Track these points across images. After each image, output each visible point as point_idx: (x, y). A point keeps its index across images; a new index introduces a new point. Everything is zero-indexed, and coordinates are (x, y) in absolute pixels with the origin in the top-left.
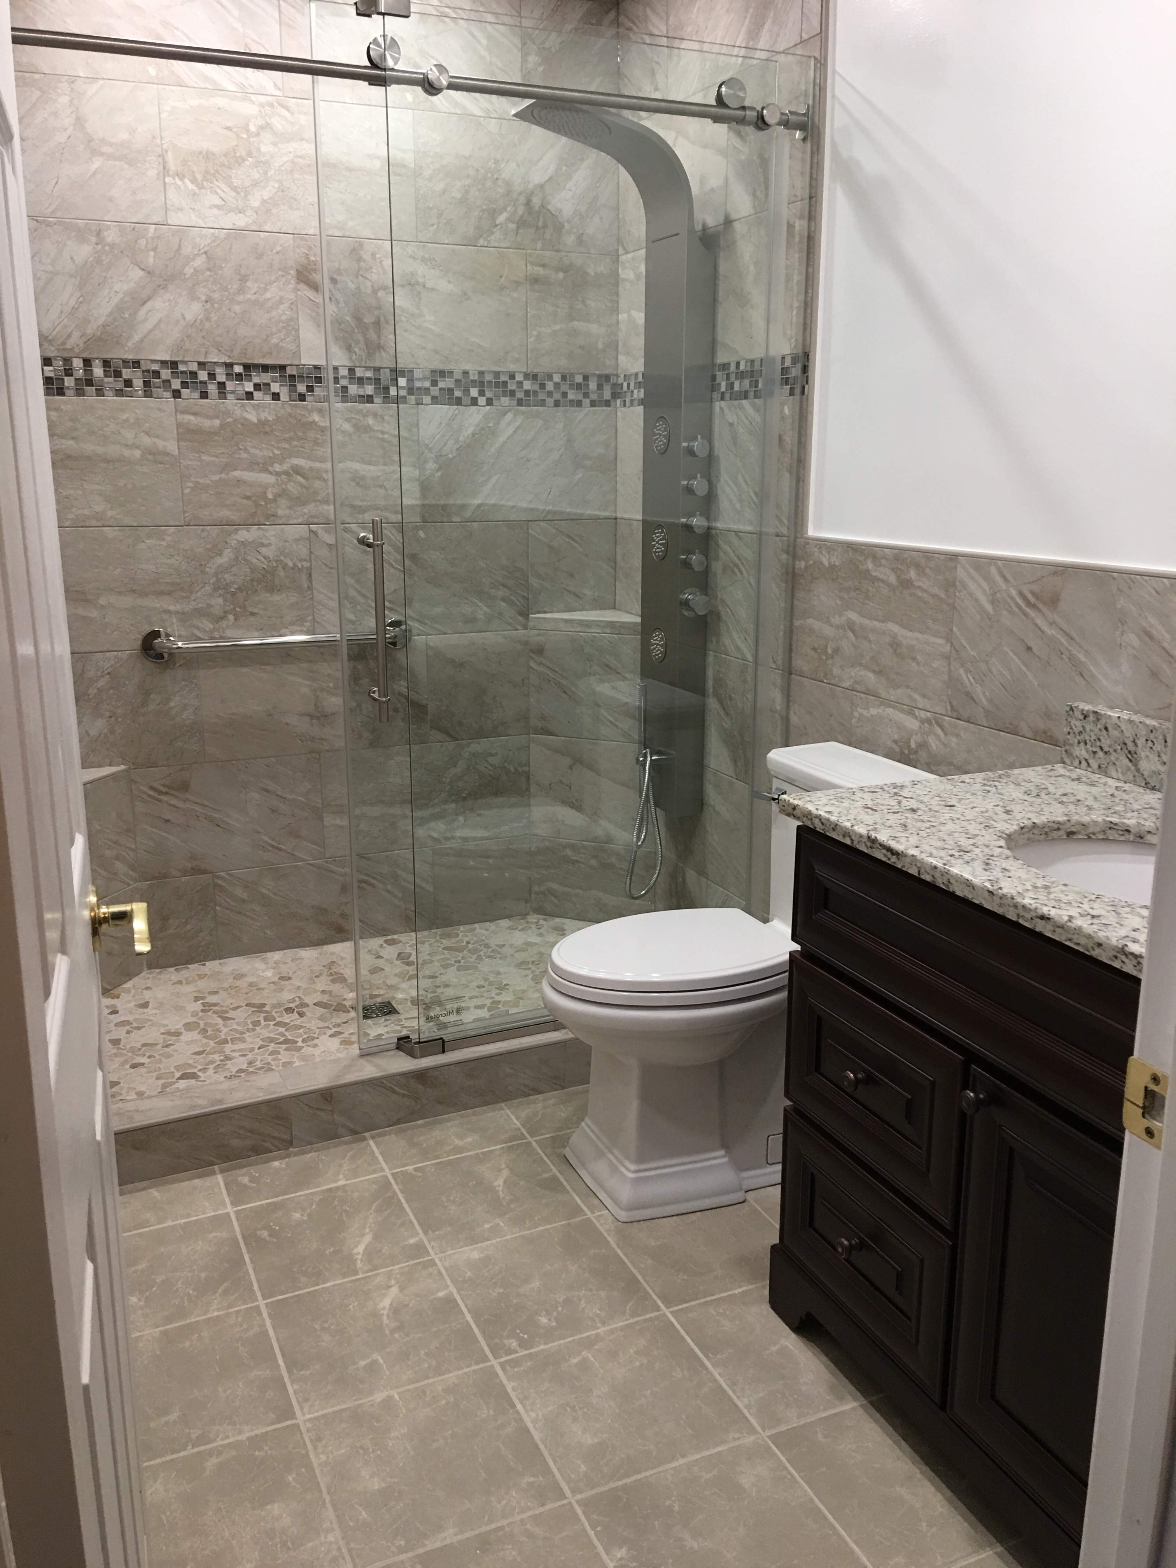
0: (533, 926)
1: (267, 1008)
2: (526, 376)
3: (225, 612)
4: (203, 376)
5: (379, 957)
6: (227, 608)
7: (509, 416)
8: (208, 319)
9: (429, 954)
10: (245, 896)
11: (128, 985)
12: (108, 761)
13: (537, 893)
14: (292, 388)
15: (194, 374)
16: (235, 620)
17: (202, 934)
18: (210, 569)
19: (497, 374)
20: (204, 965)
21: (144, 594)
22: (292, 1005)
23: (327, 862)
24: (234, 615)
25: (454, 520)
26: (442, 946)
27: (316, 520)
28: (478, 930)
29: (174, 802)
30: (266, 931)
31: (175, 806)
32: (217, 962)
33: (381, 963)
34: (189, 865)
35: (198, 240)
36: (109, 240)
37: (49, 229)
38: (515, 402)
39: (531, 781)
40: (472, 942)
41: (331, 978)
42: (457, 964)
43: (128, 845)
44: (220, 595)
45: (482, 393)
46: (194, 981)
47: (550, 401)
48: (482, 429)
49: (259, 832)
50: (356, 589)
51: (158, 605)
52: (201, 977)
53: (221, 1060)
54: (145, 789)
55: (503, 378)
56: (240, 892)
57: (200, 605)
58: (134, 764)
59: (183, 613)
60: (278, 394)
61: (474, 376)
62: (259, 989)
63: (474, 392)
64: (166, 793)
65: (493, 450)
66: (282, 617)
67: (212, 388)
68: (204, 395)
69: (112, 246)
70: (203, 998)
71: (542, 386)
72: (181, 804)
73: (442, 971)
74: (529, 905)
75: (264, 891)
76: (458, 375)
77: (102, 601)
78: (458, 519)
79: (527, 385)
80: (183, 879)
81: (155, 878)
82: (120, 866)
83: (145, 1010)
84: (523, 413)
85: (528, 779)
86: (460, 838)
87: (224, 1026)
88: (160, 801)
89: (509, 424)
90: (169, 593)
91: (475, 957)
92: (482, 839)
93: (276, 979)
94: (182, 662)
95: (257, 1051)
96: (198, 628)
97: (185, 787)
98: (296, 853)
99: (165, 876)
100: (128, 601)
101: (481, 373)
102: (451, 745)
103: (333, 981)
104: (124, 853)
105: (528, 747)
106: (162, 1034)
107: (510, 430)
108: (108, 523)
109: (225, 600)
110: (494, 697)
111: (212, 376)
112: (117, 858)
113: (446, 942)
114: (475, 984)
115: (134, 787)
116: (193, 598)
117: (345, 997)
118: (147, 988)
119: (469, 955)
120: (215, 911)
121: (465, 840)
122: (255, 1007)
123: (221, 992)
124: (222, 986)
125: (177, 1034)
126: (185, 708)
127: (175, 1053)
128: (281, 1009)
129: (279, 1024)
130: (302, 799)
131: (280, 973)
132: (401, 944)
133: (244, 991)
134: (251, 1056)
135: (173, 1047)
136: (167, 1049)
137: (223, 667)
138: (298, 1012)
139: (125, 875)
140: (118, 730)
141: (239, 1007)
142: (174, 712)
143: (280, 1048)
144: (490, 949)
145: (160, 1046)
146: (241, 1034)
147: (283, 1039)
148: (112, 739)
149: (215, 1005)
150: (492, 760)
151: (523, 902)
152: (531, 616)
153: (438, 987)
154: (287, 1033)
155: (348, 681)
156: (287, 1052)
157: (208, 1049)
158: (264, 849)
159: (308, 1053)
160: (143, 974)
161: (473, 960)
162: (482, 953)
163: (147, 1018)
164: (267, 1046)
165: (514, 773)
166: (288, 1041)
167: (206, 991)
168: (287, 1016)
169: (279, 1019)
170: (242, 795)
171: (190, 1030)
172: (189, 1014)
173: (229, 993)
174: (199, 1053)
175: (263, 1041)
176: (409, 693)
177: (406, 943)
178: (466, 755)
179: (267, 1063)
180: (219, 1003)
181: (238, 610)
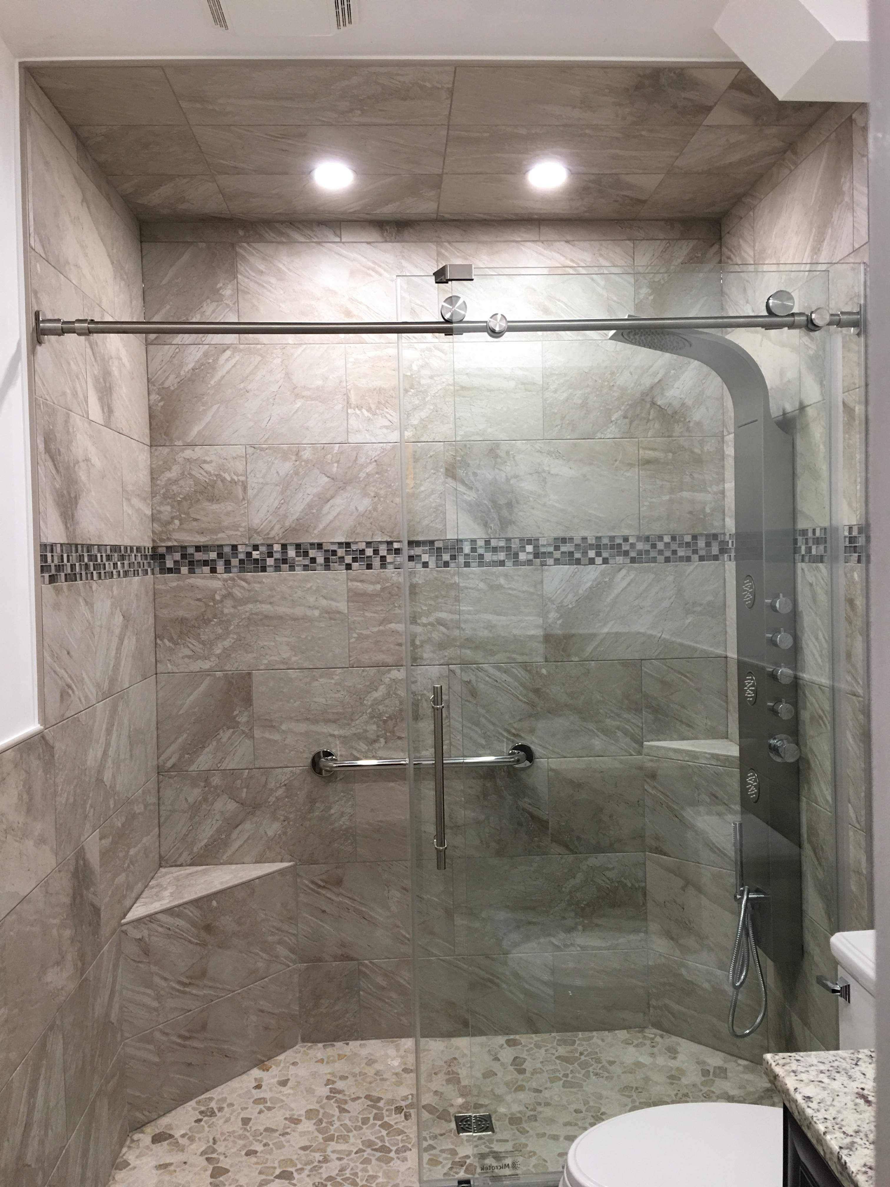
0: (648, 1042)
1: (381, 1104)
2: (639, 539)
3: (378, 736)
4: (369, 552)
5: (497, 1059)
6: (379, 733)
7: (624, 572)
8: (375, 509)
10: (384, 984)
11: (281, 1057)
12: (280, 857)
13: (655, 1008)
14: (439, 557)
15: (362, 552)
16: (386, 742)
17: (348, 1015)
18: (368, 702)
19: (612, 538)
20: (347, 1044)
21: (315, 721)
22: (403, 1104)
23: (457, 959)
24: (385, 739)
25: (573, 659)
26: (557, 1054)
27: (454, 662)
28: (595, 1040)
29: (329, 895)
30: (402, 1018)
31: (330, 899)
32: (359, 1042)
33: (496, 1067)
34: (340, 952)
35: (370, 453)
36: (305, 457)
37: (263, 453)
38: (628, 561)
39: (648, 897)
40: (586, 1053)
41: (448, 1077)
42: (564, 1079)
43: (290, 931)
44: (374, 723)
45: (598, 554)
46: (334, 1061)
47: (661, 558)
48: (599, 583)
49: (398, 927)
50: (486, 718)
51: (325, 731)
52: (340, 1057)
53: (319, 1162)
54: (307, 882)
55: (619, 541)
56: (380, 980)
57: (359, 731)
58: (300, 860)
59: (345, 737)
60: (427, 563)
61: (591, 541)
62: (383, 1080)
63: (592, 554)
64: (324, 887)
65: (608, 600)
66: (424, 741)
67: (376, 562)
68: (369, 567)
69: (307, 461)
70: (334, 1082)
71: (654, 546)
72: (334, 898)
73: (549, 1085)
74: (647, 1018)
75: (402, 981)
76: (577, 541)
77: (284, 727)
78: (577, 659)
79: (640, 546)
80: (334, 964)
81: (311, 961)
82: (282, 951)
83: (283, 1089)
84: (636, 569)
85: (645, 895)
86: (578, 945)
87: (339, 1119)
88: (318, 893)
89: (623, 578)
90: (335, 721)
91: (583, 1072)
92: (600, 948)
93: (399, 1070)
94: (341, 777)
95: (353, 1155)
96: (356, 749)
97: (339, 882)
98: (429, 948)
99: (320, 960)
100: (302, 727)
101: (598, 538)
102: (571, 858)
103: (448, 1081)
104: (286, 939)
105: (645, 864)
106: (286, 1119)
107: (624, 584)
108: (291, 666)
109: (378, 727)
110: (611, 816)
111: (376, 552)
112: (279, 943)
113: (562, 1051)
114: (574, 1106)
115: (299, 880)
116: (353, 725)
117: (453, 1102)
118: (294, 1064)
119: (579, 1068)
120: (359, 995)
121: (583, 948)
122: (371, 1101)
123: (350, 1077)
124: (354, 1071)
125: (296, 1121)
126: (342, 814)
127: (286, 1144)
128: (393, 1107)
129: (385, 1126)
130: (436, 900)
131: (406, 1064)
132: (520, 1047)
133: (368, 1080)
134: (345, 1161)
135: (288, 1137)
136: (282, 1139)
137: (375, 781)
138: (405, 1113)
139: (285, 958)
140: (289, 831)
141: (359, 1098)
142: (333, 818)
143: (374, 1155)
144: (600, 1065)
145: (278, 1133)
146: (348, 1132)
147: (380, 1144)
148: (284, 838)
149: (340, 1092)
150: (609, 874)
151: (642, 1015)
152: (645, 743)
153: (540, 1104)
154: (386, 1138)
155: (478, 797)
156: (377, 1163)
157: (314, 1145)
158: (403, 943)
159: (394, 1168)
160: (297, 1047)
161: (580, 1076)
162: (591, 1069)
163: (281, 1097)
164: (364, 1151)
165: (631, 888)
166: (384, 1149)
167: (338, 1075)
168: (394, 1116)
169: (386, 1119)
170: (386, 892)
171: (308, 1118)
172: (315, 1099)
173: (356, 1081)
174: (304, 1148)
175: (363, 1145)
176: (532, 810)
177: (525, 1046)
178: (584, 868)
179: (356, 1174)
180: (343, 1091)
181: (388, 734)
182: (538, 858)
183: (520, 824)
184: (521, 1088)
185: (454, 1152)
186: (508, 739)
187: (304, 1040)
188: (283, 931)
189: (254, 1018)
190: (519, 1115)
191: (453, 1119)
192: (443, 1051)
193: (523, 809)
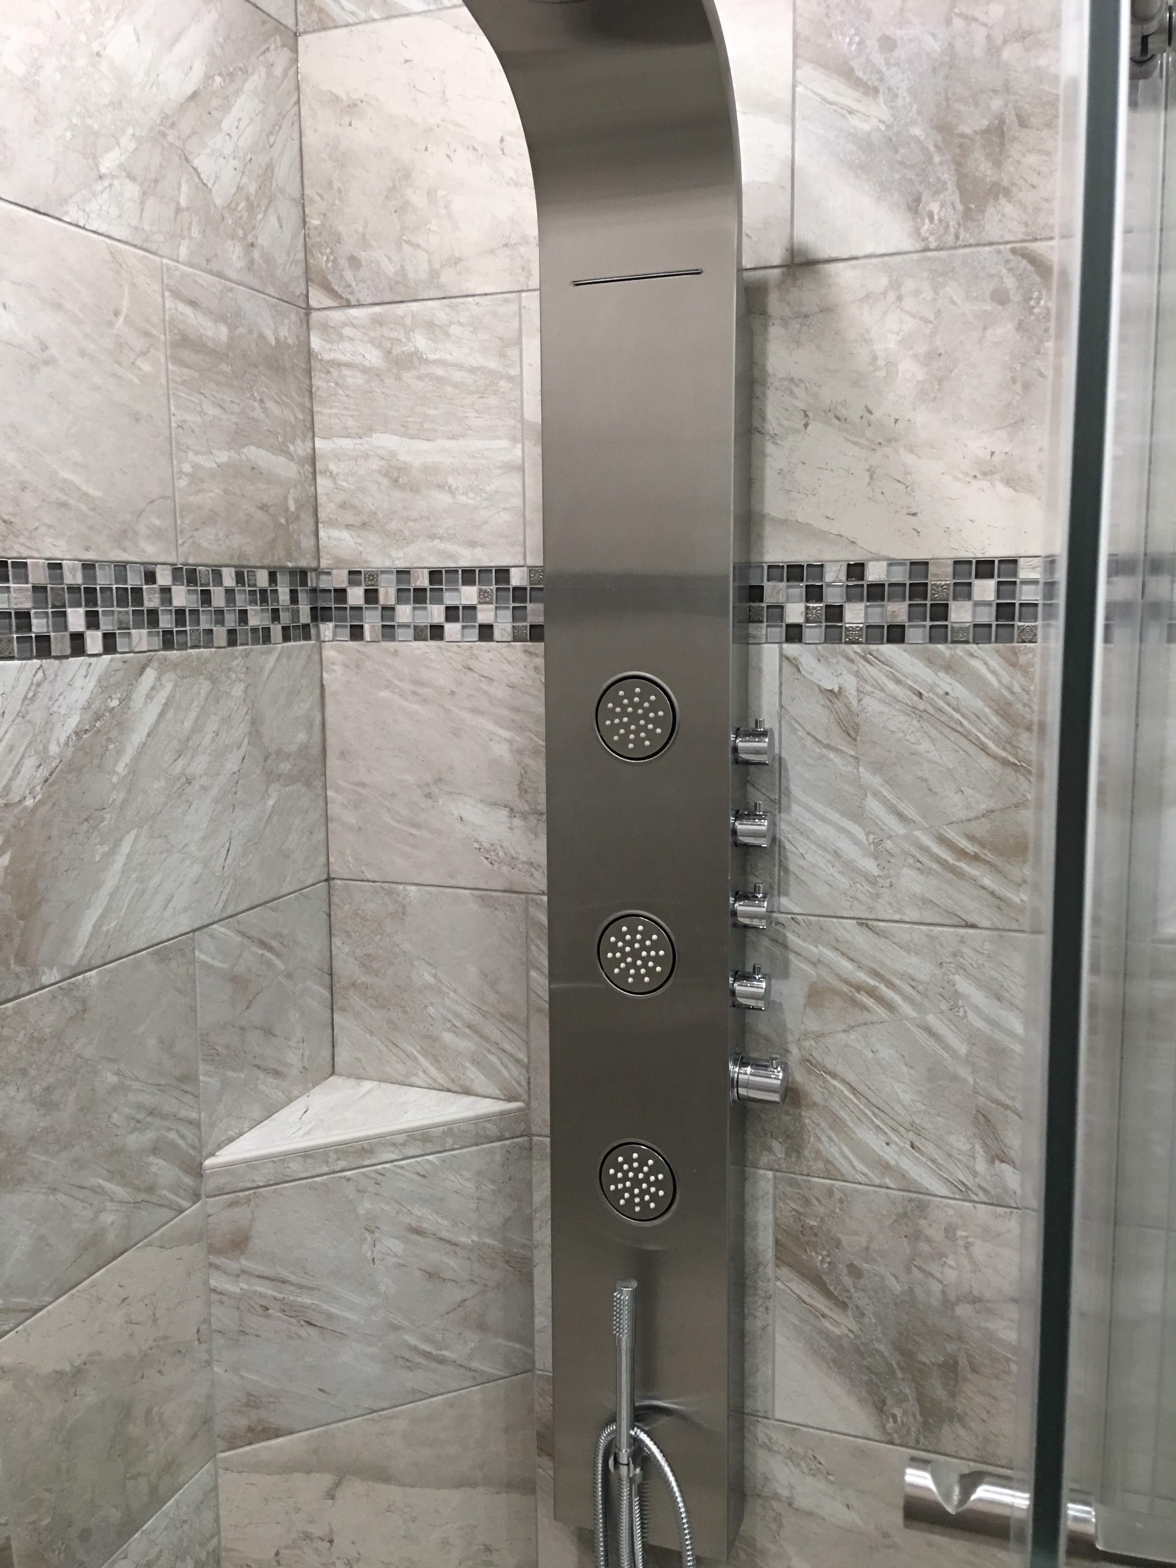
2: (177, 572)
7: (150, 675)
19: (121, 568)
25: (45, 980)
38: (157, 642)
45: (92, 620)
47: (220, 634)
48: (98, 717)
55: (134, 580)
61: (73, 577)
63: (76, 619)
65: (121, 768)
71: (206, 597)
76: (38, 575)
78: (54, 975)
79: (181, 597)
84: (175, 666)
89: (149, 697)
101: (89, 567)
105: (215, 1489)
107: (150, 717)
110: (148, 1415)
152: (208, 1162)
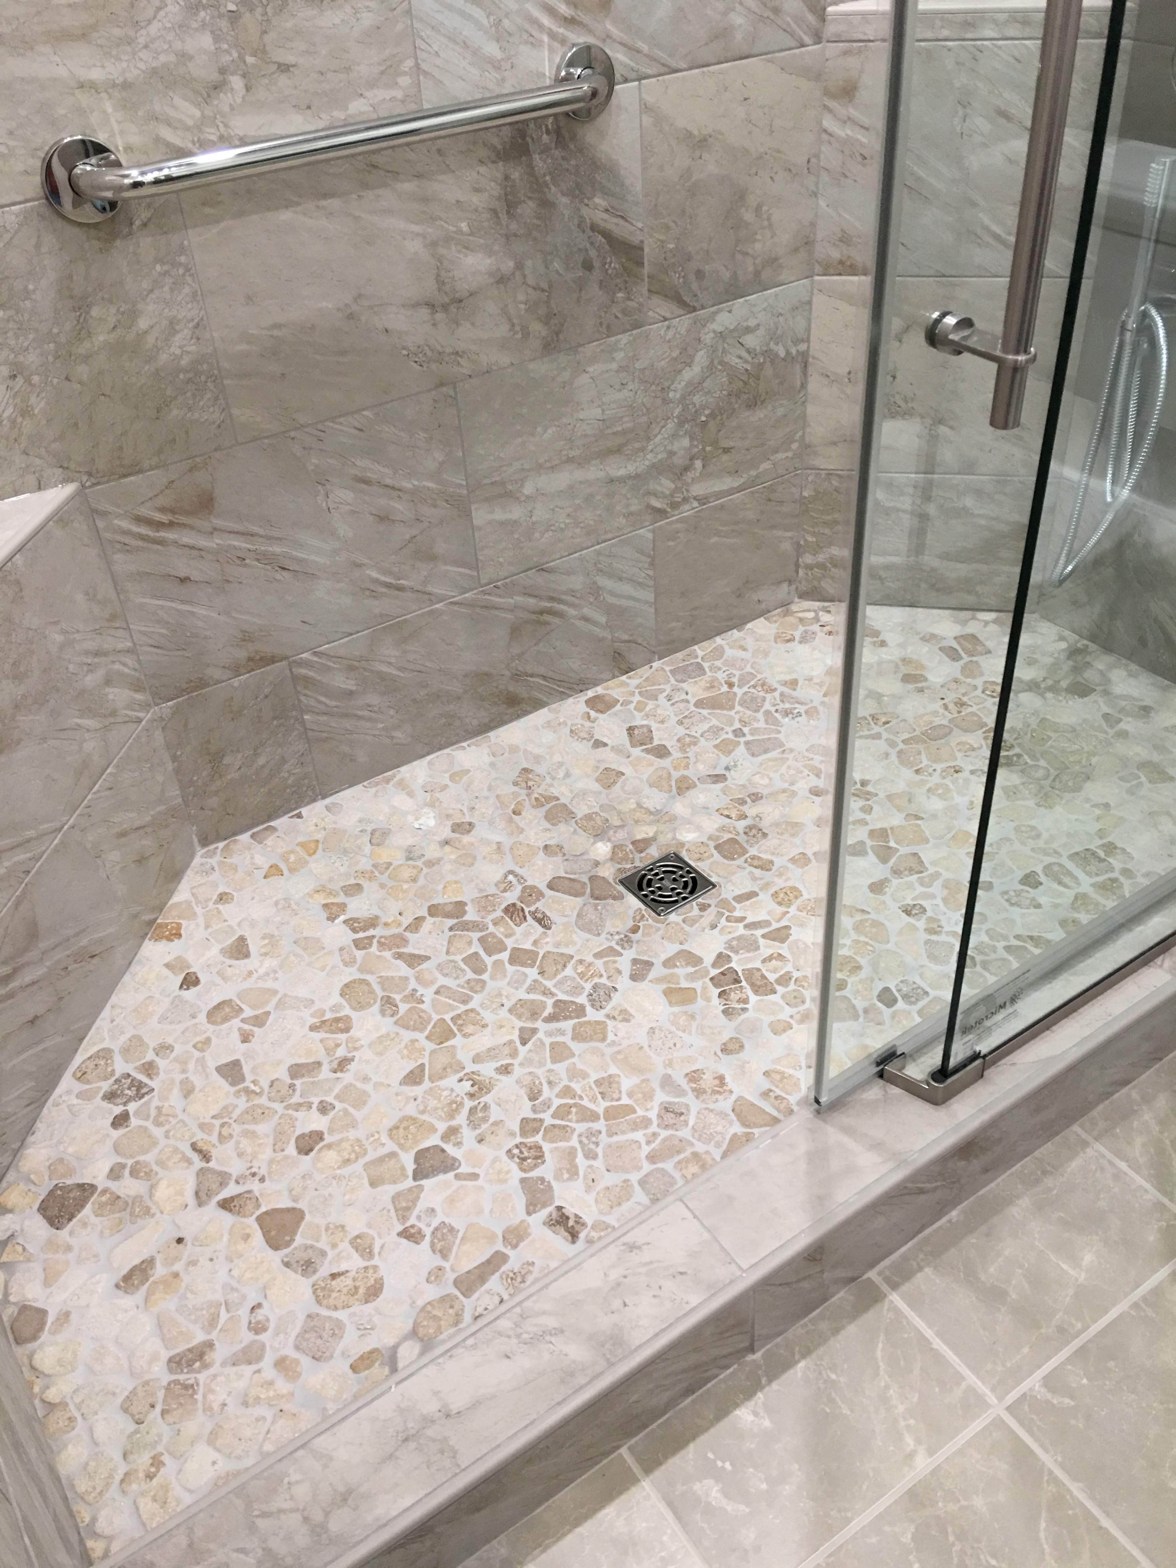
1: (471, 915)
3: (223, 71)
5: (599, 745)
6: (226, 59)
9: (680, 723)
10: (349, 685)
11: (182, 894)
12: (31, 479)
13: (809, 567)
16: (248, 88)
17: (286, 767)
20: (299, 816)
21: (21, 43)
22: (513, 898)
23: (485, 593)
24: (244, 76)
26: (692, 699)
28: (729, 653)
29: (188, 539)
30: (395, 734)
31: (193, 548)
32: (319, 806)
33: (609, 758)
34: (242, 654)
39: (810, 369)
40: (735, 680)
41: (543, 810)
42: (742, 740)
43: (120, 646)
44: (204, 25)
46: (302, 863)
49: (360, 566)
51: (61, 71)
52: (311, 848)
53: (471, 1096)
54: (125, 524)
56: (341, 681)
57: (163, 58)
58: (90, 474)
59: (126, 86)
62: (430, 864)
64: (171, 524)
66: (348, 69)
70: (343, 907)
72: (202, 542)
73: (725, 760)
74: (793, 587)
75: (384, 668)
80: (236, 682)
81: (182, 692)
82: (119, 695)
83: (250, 964)
85: (806, 366)
86: (695, 498)
87: (421, 981)
88: (161, 542)
90: (82, 34)
91: (760, 715)
92: (731, 492)
93: (447, 832)
94: (145, 215)
95: (523, 1050)
97: (205, 504)
98: (429, 589)
99: (202, 684)
102: (683, 323)
103: (551, 819)
104: (117, 666)
105: (810, 303)
106: (313, 1028)
109: (217, 39)
110: (758, 209)
112: (108, 682)
113: (695, 689)
115: (101, 524)
116: (142, 40)
117: (592, 855)
118: (223, 898)
119: (748, 713)
120: (303, 722)
121: (702, 500)
122: (448, 915)
123: (365, 884)
124: (360, 867)
125: (341, 1025)
126: (172, 327)
127: (368, 1087)
128: (499, 913)
129: (519, 957)
130: (431, 485)
131: (448, 816)
132: (618, 707)
133: (406, 874)
134: (518, 1071)
135: (353, 1067)
136: (347, 1077)
137: (240, 214)
138: (533, 914)
139: (129, 707)
140: (39, 405)
141: (419, 920)
142: (150, 340)
143: (562, 1032)
144: (777, 694)
145: (325, 1068)
146: (465, 1002)
147: (550, 1002)
148: (28, 426)
149: (372, 922)
150: (750, 340)
151: (785, 586)
152: (830, 9)
153: (743, 802)
154: (549, 984)
155: (494, 211)
156: (584, 1046)
157: (426, 1061)
158: (374, 595)
159: (625, 1043)
160: (197, 860)
161: (762, 724)
162: (767, 706)
163: (261, 984)
164: (534, 1031)
165: (784, 360)
166: (562, 1011)
167: (337, 886)
168: (519, 930)
169: (510, 943)
170: (320, 499)
171: (360, 1006)
172: (336, 959)
173: (382, 886)
174: (413, 1078)
175: (519, 1017)
176: (611, 223)
177: (626, 703)
178: (708, 338)
179: (567, 1091)
180: (377, 917)
181: (250, 60)
182: (624, 339)
183: (588, 266)
184: (684, 786)
185: (693, 959)
186: (552, 35)
187: (205, 841)
188: (105, 654)
189: (114, 856)
190: (727, 836)
191: (621, 888)
192: (492, 765)
193: (594, 228)
